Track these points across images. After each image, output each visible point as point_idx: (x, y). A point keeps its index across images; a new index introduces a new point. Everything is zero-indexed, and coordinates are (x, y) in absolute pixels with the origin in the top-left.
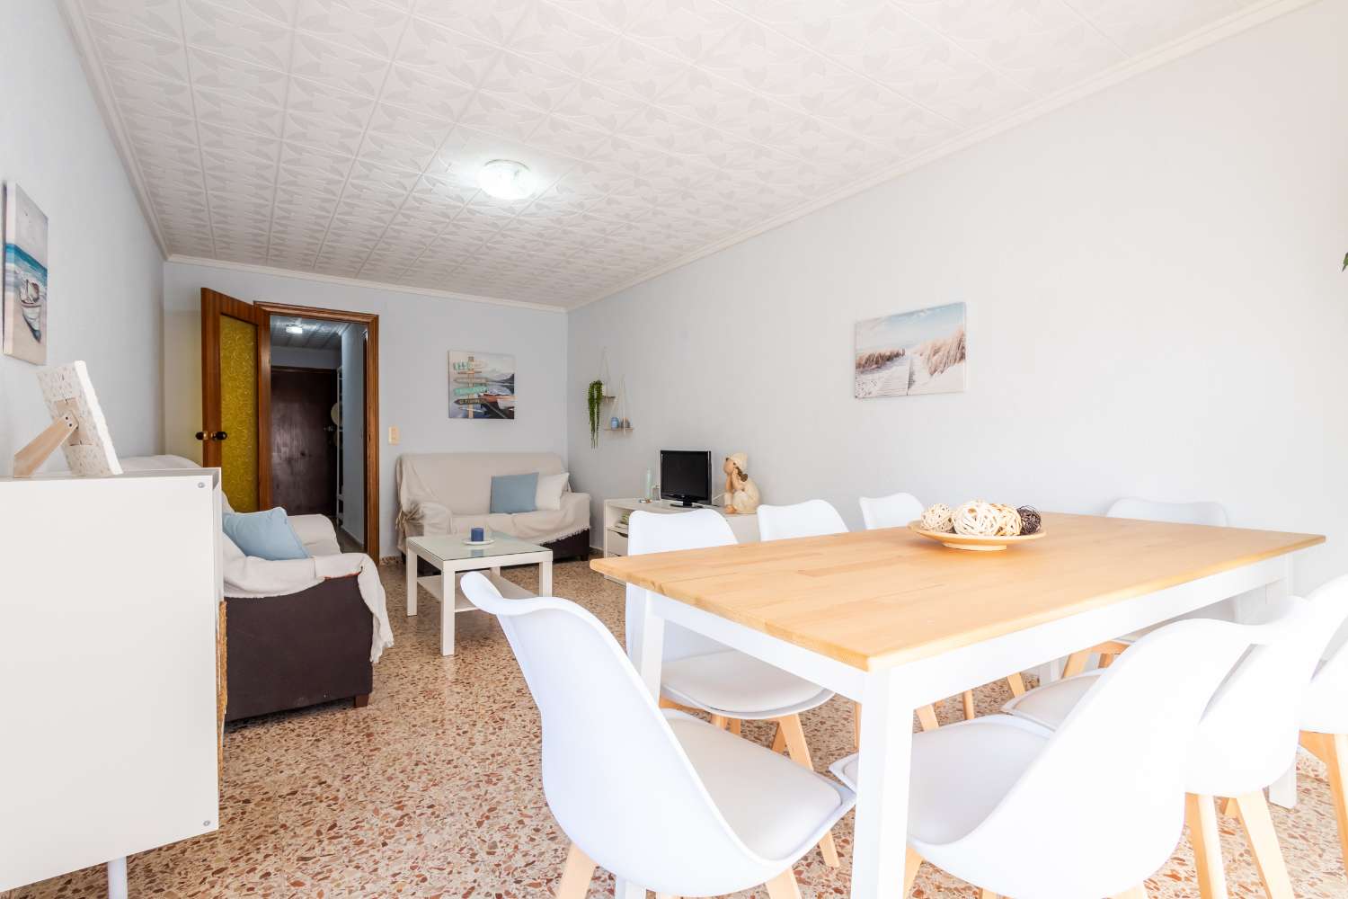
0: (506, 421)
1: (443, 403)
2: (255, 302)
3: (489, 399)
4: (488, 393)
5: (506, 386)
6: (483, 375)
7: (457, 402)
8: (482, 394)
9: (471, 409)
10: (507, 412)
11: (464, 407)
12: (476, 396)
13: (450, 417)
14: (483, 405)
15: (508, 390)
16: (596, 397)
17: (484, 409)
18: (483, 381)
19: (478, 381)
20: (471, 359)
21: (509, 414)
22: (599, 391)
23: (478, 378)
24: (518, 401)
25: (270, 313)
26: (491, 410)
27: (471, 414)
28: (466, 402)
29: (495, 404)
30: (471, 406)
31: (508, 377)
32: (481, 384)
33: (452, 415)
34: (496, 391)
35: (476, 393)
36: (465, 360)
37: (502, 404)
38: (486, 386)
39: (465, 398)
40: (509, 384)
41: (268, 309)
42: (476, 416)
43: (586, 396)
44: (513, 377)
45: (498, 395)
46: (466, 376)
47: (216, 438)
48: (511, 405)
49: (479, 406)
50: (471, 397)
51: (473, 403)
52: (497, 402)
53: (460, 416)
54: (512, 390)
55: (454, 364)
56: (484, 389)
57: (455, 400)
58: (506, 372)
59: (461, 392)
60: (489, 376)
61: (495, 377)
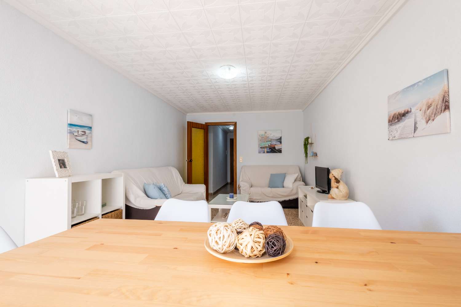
0: (278, 154)
1: (256, 148)
2: (205, 123)
3: (272, 146)
4: (271, 144)
5: (279, 141)
6: (270, 138)
7: (261, 148)
8: (270, 145)
9: (266, 150)
10: (279, 151)
11: (263, 149)
12: (267, 145)
13: (259, 153)
14: (270, 148)
15: (279, 143)
16: (307, 143)
17: (271, 150)
18: (270, 140)
20: (266, 133)
21: (280, 151)
22: (308, 141)
23: (268, 139)
24: (284, 146)
25: (209, 125)
26: (273, 150)
27: (266, 152)
29: (274, 148)
30: (266, 149)
31: (279, 138)
32: (269, 141)
33: (260, 152)
34: (274, 143)
35: (267, 144)
36: (264, 133)
37: (277, 148)
38: (271, 142)
40: (280, 140)
41: (208, 124)
42: (268, 152)
43: (303, 143)
44: (281, 138)
45: (276, 144)
46: (264, 139)
47: (190, 161)
48: (281, 148)
49: (269, 149)
50: (265, 146)
51: (266, 148)
52: (275, 147)
53: (262, 152)
54: (281, 142)
55: (260, 135)
56: (270, 143)
57: (260, 147)
58: (278, 136)
59: (263, 144)
60: (272, 138)
61: (274, 138)
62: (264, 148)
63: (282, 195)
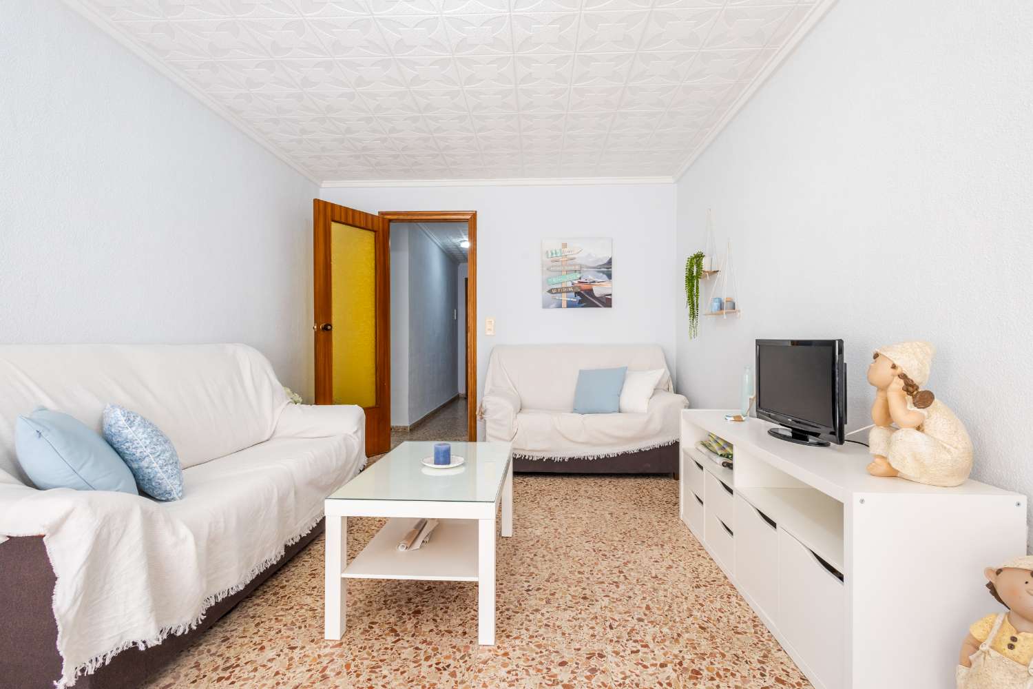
0: (602, 311)
1: (537, 294)
2: (379, 212)
3: (584, 286)
4: (582, 280)
5: (603, 272)
6: (578, 261)
7: (550, 291)
8: (576, 282)
9: (565, 298)
10: (604, 301)
11: (558, 296)
12: (570, 284)
14: (577, 293)
15: (605, 276)
16: (695, 273)
17: (579, 298)
18: (577, 268)
19: (573, 268)
20: (565, 245)
21: (606, 302)
22: (699, 265)
23: (571, 265)
24: (614, 288)
25: (390, 220)
26: (586, 298)
27: (564, 304)
28: (559, 291)
29: (590, 292)
30: (564, 295)
31: (605, 261)
32: (575, 271)
33: (546, 306)
34: (591, 278)
35: (569, 280)
36: (560, 247)
37: (598, 291)
38: (580, 273)
39: (559, 286)
40: (607, 269)
41: (389, 216)
42: (570, 305)
43: (683, 274)
44: (610, 262)
45: (594, 282)
46: (559, 263)
47: (324, 329)
48: (609, 292)
49: (574, 294)
50: (564, 285)
51: (567, 292)
52: (592, 290)
53: (554, 305)
54: (609, 276)
55: (547, 252)
56: (579, 276)
57: (549, 289)
58: (603, 257)
59: (555, 280)
60: (583, 262)
61: (591, 262)
62: (561, 292)
63: (617, 438)
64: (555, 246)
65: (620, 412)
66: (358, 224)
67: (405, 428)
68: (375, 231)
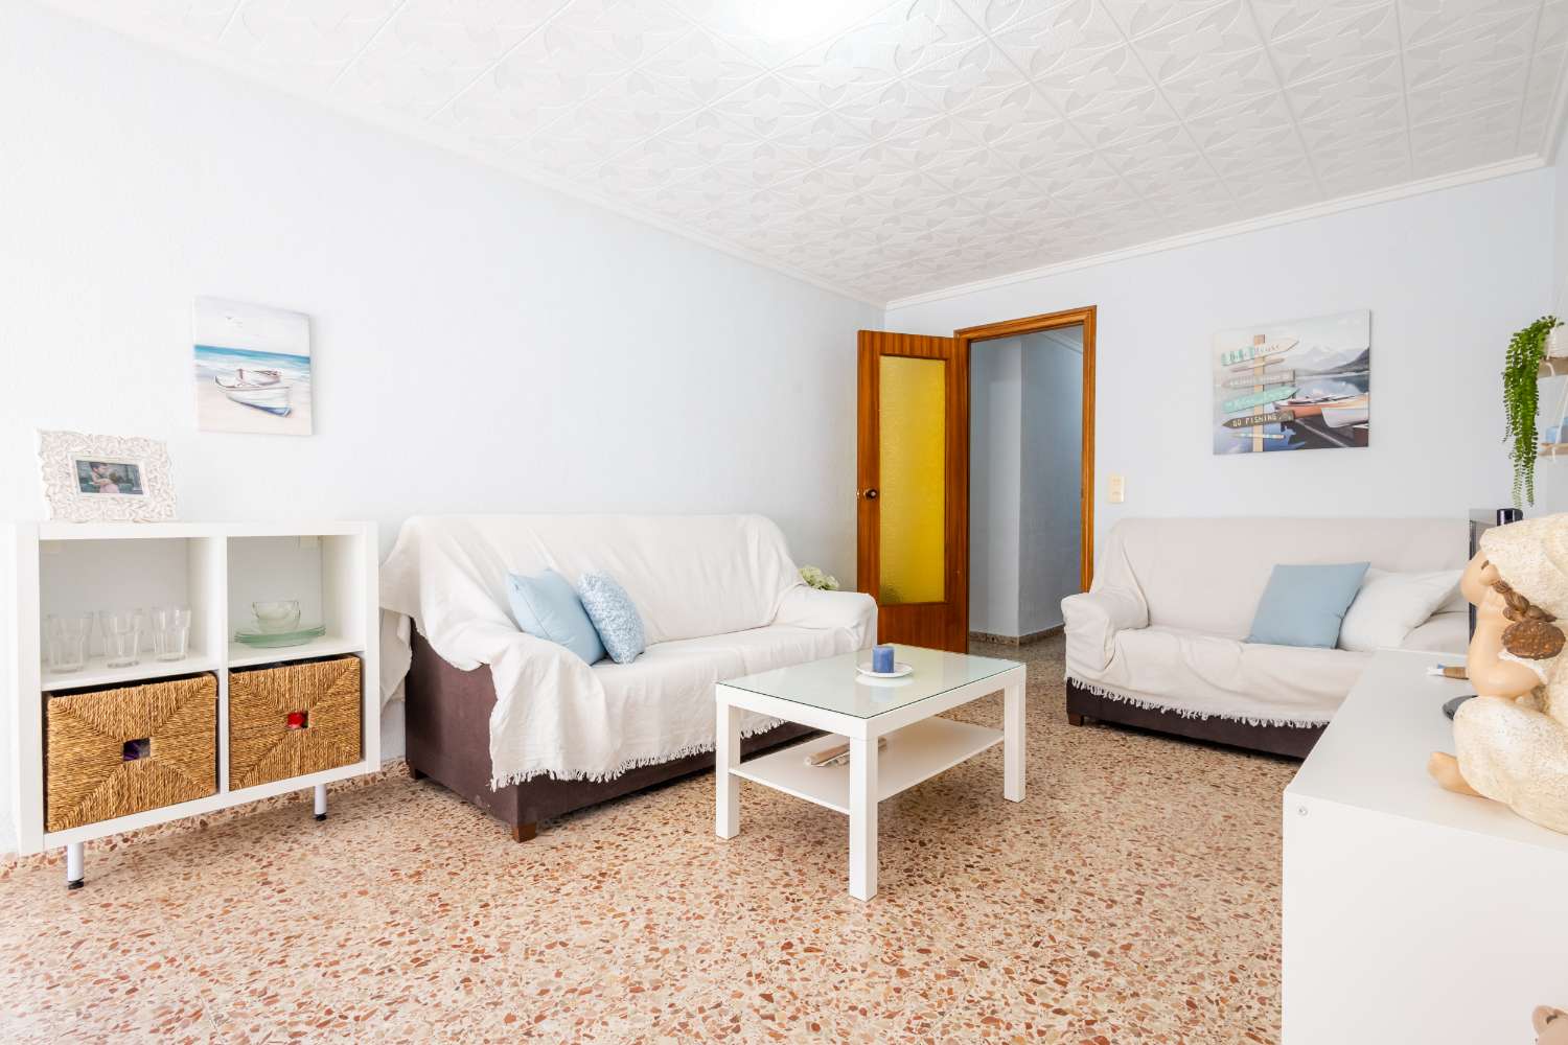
0: (1346, 455)
1: (1204, 430)
2: (957, 332)
3: (1301, 411)
4: (1298, 399)
5: (1348, 380)
6: (1289, 365)
7: (1229, 424)
8: (1285, 403)
9: (1258, 435)
10: (1351, 433)
11: (1243, 432)
12: (1270, 409)
13: (1215, 453)
15: (1352, 388)
16: (1529, 362)
17: (1290, 432)
18: (1287, 377)
19: (1276, 378)
20: (1261, 339)
21: (1356, 436)
22: (1538, 346)
23: (1273, 374)
24: (1380, 408)
25: (969, 341)
27: (1258, 445)
28: (1245, 423)
29: (1317, 420)
30: (1258, 429)
31: (1353, 358)
32: (1283, 384)
33: (1220, 450)
34: (1315, 391)
35: (1268, 402)
36: (1247, 344)
37: (1335, 416)
38: (1293, 386)
39: (1247, 414)
40: (1359, 374)
41: (968, 336)
42: (1270, 446)
44: (1365, 358)
45: (1326, 400)
46: (1249, 373)
47: (870, 497)
48: (1363, 417)
49: (1278, 426)
50: (1258, 411)
51: (1263, 424)
52: (1320, 416)
53: (1237, 448)
54: (1363, 385)
55: (1223, 356)
56: (1289, 392)
57: (1225, 420)
58: (1348, 348)
59: (1238, 404)
60: (1300, 365)
61: (1318, 363)
62: (1250, 425)
64: (1242, 342)
65: (1338, 645)
66: (918, 353)
67: (1012, 640)
68: (945, 360)
